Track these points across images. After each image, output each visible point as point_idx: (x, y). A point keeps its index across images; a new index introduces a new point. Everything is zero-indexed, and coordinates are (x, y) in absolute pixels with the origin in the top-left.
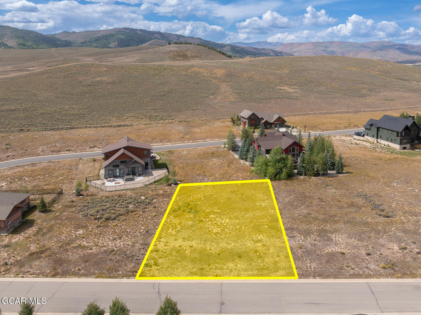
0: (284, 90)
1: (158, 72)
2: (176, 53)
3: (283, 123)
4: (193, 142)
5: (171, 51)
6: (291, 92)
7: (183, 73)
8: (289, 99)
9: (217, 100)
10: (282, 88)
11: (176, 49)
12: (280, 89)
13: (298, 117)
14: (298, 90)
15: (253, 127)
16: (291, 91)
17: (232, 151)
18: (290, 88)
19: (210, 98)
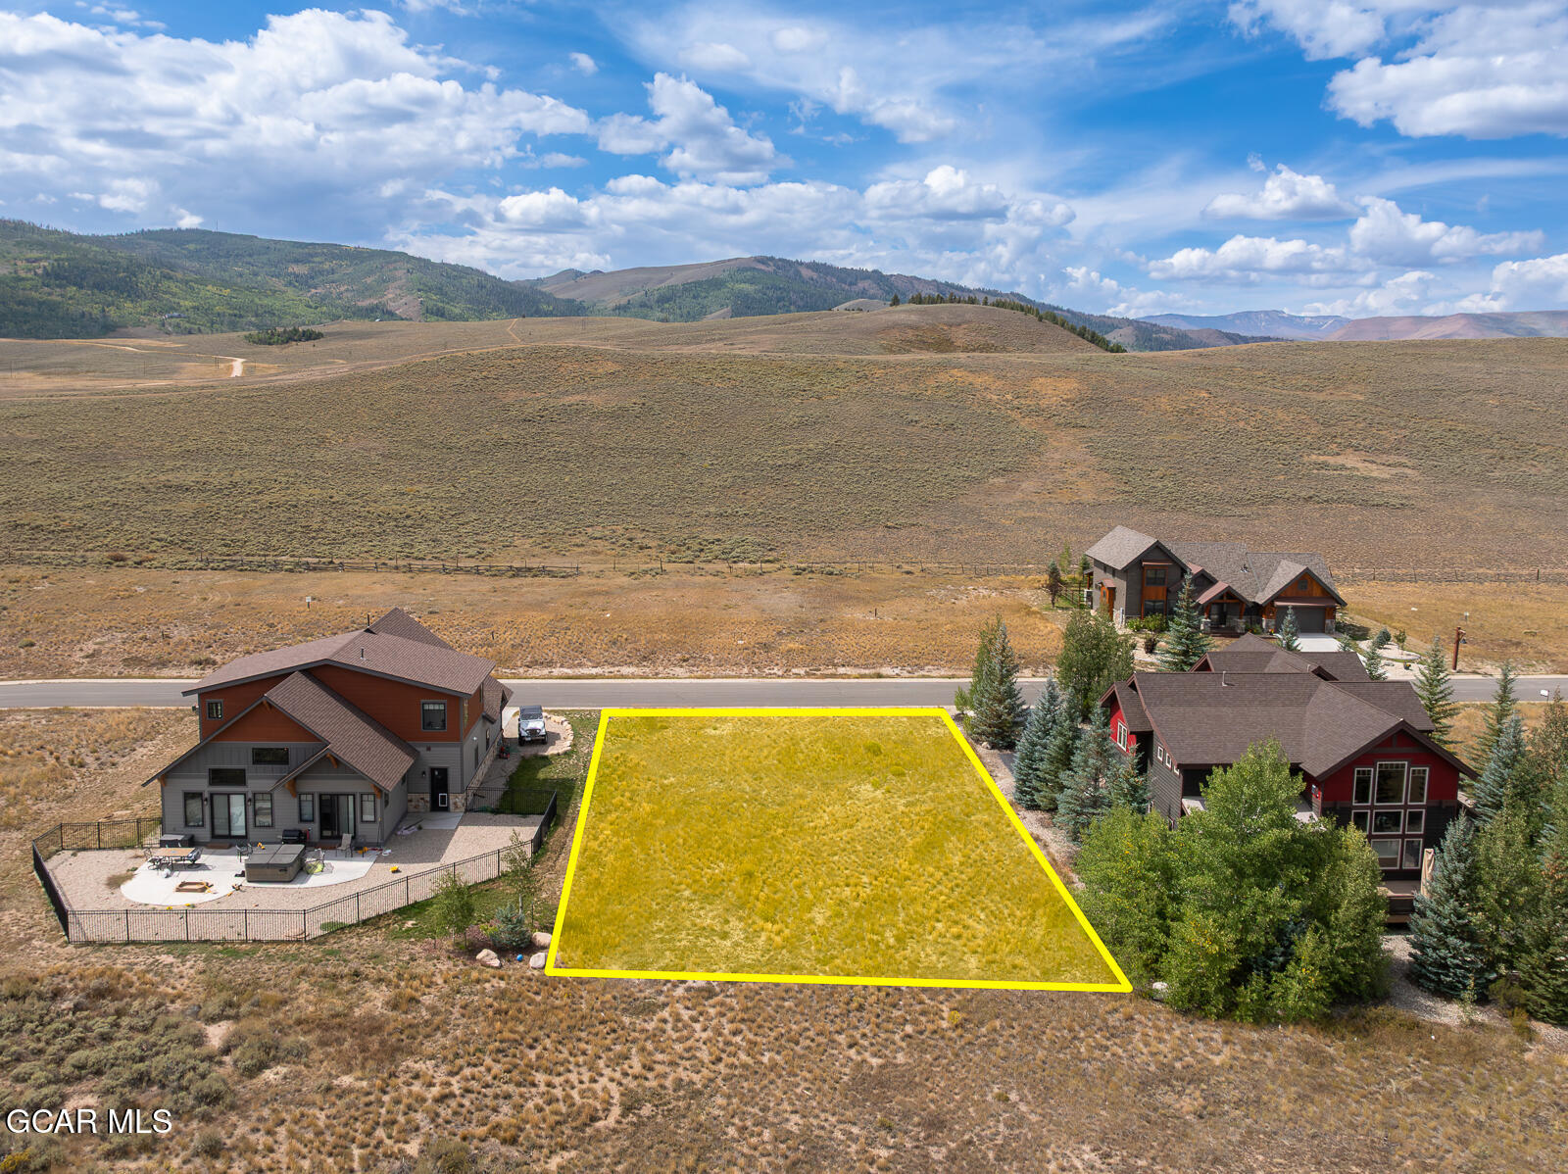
0: (1343, 467)
1: (803, 382)
2: (910, 335)
3: (1324, 608)
4: (808, 675)
5: (895, 326)
6: (1375, 479)
7: (905, 389)
8: (1365, 504)
9: (1018, 495)
10: (1331, 460)
11: (913, 317)
12: (1325, 466)
13: (1409, 587)
14: (1409, 471)
15: (1153, 621)
16: (1376, 472)
17: (994, 746)
18: (1373, 462)
19: (986, 486)
